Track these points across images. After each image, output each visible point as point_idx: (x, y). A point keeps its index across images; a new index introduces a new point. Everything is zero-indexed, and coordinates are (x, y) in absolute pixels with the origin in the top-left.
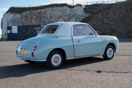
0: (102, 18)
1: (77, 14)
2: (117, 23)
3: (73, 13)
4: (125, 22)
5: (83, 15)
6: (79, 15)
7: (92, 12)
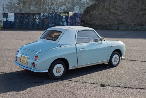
0: (109, 7)
1: (81, 1)
2: (126, 14)
4: (134, 12)
5: (88, 2)
6: (84, 3)
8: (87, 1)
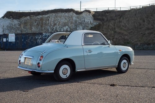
0: (113, 27)
1: (84, 21)
2: (131, 33)
3: (80, 20)
5: (92, 23)
6: (87, 23)
7: (103, 19)
8: (91, 21)
